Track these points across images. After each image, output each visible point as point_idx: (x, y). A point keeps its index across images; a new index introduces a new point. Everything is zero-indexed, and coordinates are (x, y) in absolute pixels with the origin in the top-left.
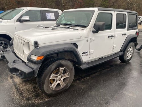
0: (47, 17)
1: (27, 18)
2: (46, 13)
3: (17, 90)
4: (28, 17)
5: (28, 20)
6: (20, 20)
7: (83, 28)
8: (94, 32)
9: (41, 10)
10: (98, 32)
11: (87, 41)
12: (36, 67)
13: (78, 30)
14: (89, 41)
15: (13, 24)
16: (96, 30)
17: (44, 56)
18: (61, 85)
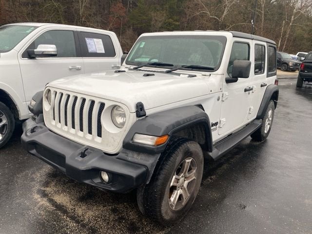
0: (89, 46)
1: (51, 48)
2: (86, 39)
3: (77, 222)
4: (54, 46)
5: (53, 53)
6: (30, 54)
7: (208, 73)
8: (228, 81)
9: (75, 30)
10: (236, 81)
11: (218, 100)
12: (150, 162)
13: (195, 76)
14: (221, 100)
15: (15, 62)
16: (233, 77)
17: (169, 135)
18: (184, 197)
